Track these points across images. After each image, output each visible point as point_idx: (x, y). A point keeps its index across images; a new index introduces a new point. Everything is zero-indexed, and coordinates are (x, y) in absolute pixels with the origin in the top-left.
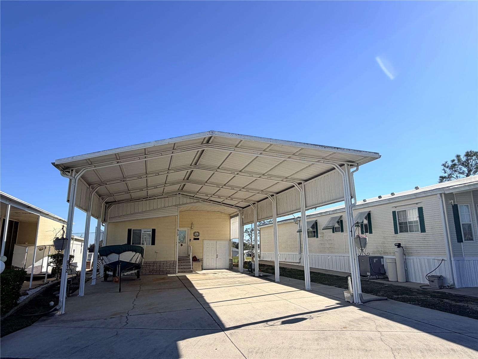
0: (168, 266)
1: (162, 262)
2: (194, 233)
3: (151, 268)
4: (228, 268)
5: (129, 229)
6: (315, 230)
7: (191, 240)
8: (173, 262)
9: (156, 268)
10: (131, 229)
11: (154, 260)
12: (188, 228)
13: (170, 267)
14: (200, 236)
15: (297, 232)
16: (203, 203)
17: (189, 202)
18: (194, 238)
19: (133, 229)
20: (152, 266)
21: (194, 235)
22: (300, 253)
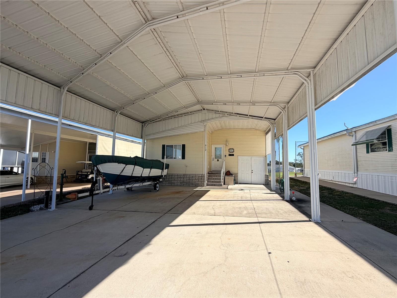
0: (196, 179)
1: (191, 175)
2: (229, 150)
3: (181, 180)
4: (263, 183)
5: (163, 145)
6: (387, 141)
7: (226, 155)
8: (201, 175)
9: (186, 180)
10: (165, 145)
11: (184, 173)
12: (223, 145)
13: (198, 180)
14: (234, 152)
15: (352, 145)
16: (229, 118)
17: (215, 117)
18: (229, 154)
19: (167, 145)
20: (183, 178)
21: (229, 151)
22: (355, 171)
